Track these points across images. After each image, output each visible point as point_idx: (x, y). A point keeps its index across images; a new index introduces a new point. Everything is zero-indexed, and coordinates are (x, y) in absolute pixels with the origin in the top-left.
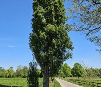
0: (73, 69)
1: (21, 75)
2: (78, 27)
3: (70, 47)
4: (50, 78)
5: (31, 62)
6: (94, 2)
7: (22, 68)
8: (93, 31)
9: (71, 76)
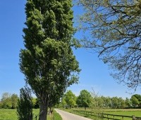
0: (79, 98)
1: (8, 106)
2: (89, 43)
3: (76, 69)
4: (49, 109)
5: (22, 89)
6: (114, 10)
7: (9, 96)
8: (109, 49)
9: (76, 107)
